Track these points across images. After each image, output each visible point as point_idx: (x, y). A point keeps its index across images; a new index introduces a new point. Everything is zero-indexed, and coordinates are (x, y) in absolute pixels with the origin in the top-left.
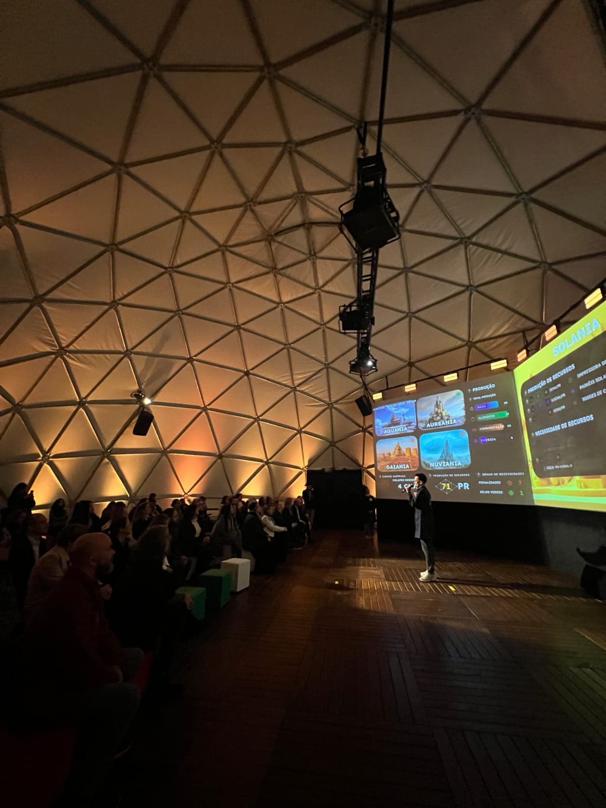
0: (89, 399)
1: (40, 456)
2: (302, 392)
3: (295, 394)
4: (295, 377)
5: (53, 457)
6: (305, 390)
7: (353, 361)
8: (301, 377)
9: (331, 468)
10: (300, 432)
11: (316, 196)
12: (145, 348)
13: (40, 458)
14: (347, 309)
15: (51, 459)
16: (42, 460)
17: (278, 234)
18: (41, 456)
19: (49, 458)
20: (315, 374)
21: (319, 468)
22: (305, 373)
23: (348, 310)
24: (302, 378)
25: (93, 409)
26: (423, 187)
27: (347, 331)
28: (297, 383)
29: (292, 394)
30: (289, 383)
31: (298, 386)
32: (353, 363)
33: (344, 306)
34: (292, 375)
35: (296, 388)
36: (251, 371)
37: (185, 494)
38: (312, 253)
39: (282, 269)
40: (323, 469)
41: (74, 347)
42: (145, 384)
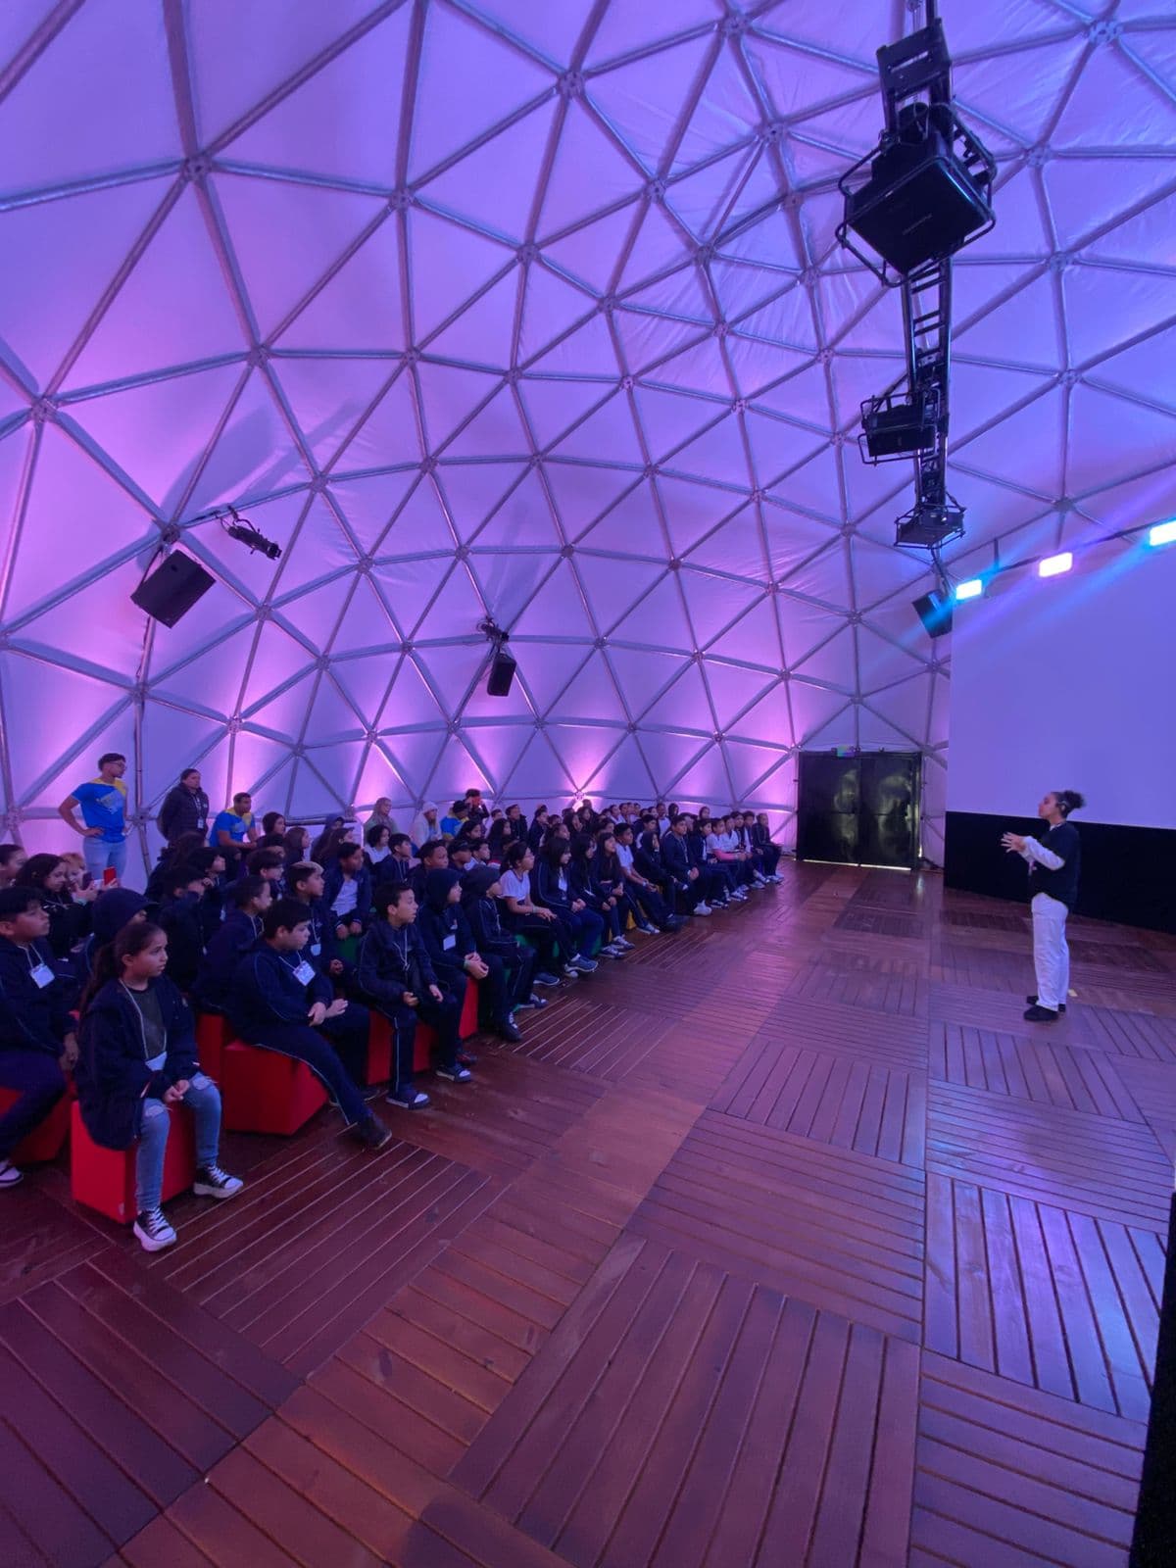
0: (416, 639)
1: (364, 733)
2: (791, 593)
3: (774, 598)
4: (776, 562)
5: (382, 733)
6: (797, 587)
7: (905, 516)
8: (787, 559)
9: (852, 748)
10: (785, 676)
11: (807, 123)
12: (490, 537)
13: (365, 736)
14: (880, 404)
15: (379, 737)
16: (368, 738)
17: (722, 238)
18: (366, 732)
19: (376, 735)
20: (820, 551)
21: (827, 748)
22: (795, 552)
23: (884, 408)
24: (786, 564)
25: (422, 654)
26: (1094, 33)
27: (880, 458)
28: (778, 574)
29: (769, 599)
30: (760, 575)
31: (783, 580)
32: (905, 521)
33: (873, 400)
34: (767, 559)
35: (777, 586)
36: (682, 560)
37: (579, 791)
38: (810, 263)
39: (737, 321)
40: (835, 751)
41: (381, 552)
42: (496, 605)
